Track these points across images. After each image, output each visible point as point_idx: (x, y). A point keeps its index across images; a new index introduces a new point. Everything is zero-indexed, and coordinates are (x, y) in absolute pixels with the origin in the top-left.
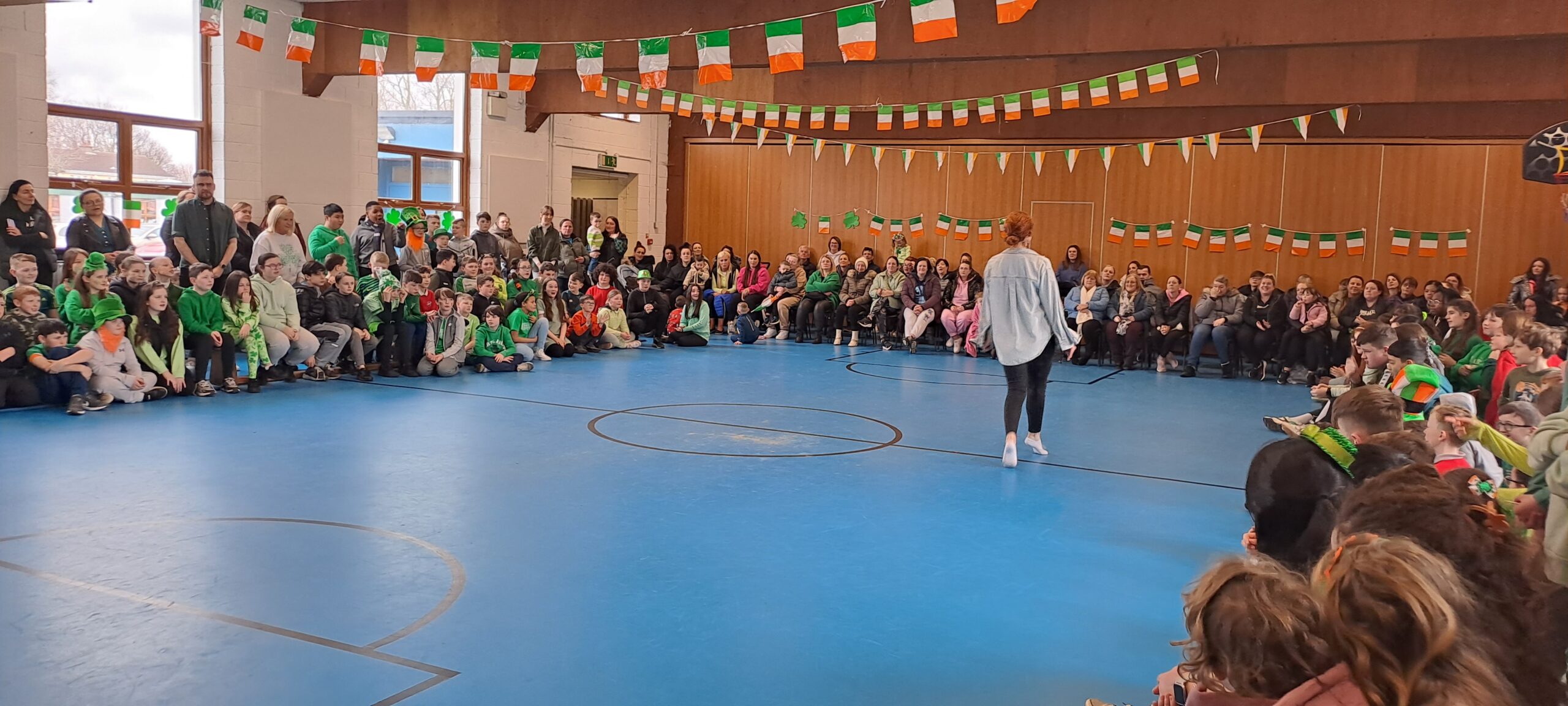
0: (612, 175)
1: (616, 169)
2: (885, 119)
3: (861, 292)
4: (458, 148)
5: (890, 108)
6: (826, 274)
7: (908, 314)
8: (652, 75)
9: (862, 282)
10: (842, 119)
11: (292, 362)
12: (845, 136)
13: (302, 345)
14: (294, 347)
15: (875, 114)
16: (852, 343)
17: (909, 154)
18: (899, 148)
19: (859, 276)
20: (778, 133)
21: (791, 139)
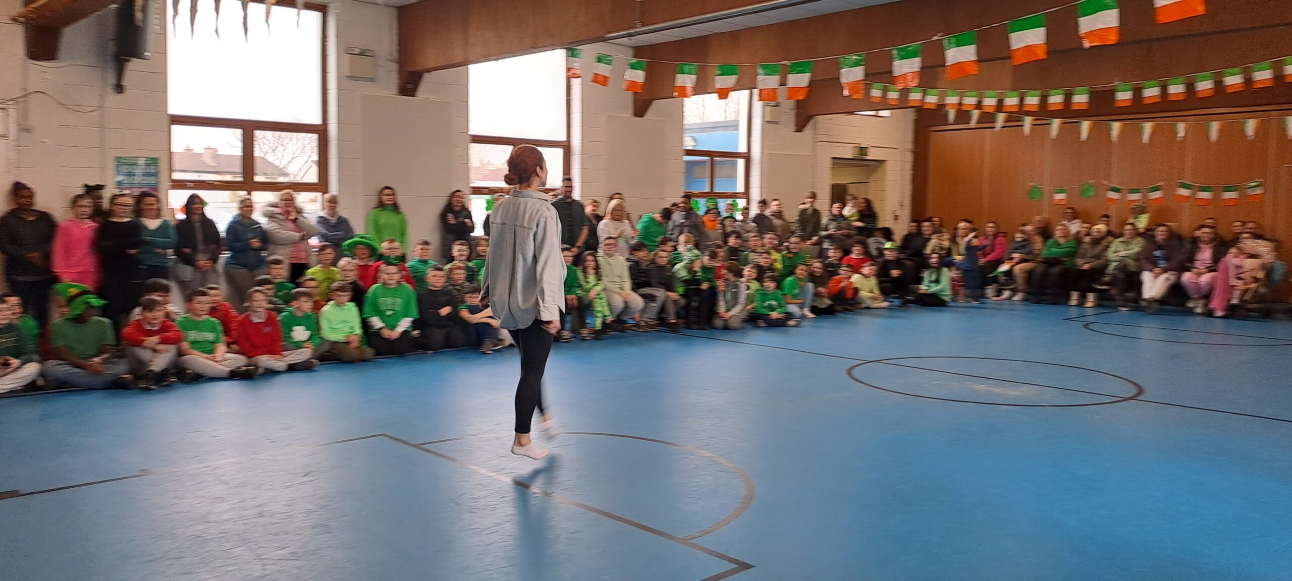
0: (865, 163)
1: (868, 158)
2: (1124, 96)
3: (1097, 257)
4: (743, 149)
5: (1130, 85)
6: (1062, 241)
7: (1146, 276)
8: (904, 76)
9: (1099, 248)
10: (1081, 99)
11: (624, 318)
12: (1083, 114)
13: (632, 305)
14: (627, 307)
15: (1112, 92)
16: (1089, 304)
17: (1148, 128)
18: (1138, 122)
19: (1096, 242)
20: (1015, 117)
21: (1028, 121)
